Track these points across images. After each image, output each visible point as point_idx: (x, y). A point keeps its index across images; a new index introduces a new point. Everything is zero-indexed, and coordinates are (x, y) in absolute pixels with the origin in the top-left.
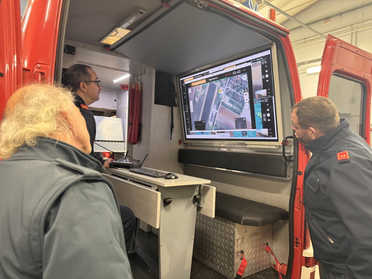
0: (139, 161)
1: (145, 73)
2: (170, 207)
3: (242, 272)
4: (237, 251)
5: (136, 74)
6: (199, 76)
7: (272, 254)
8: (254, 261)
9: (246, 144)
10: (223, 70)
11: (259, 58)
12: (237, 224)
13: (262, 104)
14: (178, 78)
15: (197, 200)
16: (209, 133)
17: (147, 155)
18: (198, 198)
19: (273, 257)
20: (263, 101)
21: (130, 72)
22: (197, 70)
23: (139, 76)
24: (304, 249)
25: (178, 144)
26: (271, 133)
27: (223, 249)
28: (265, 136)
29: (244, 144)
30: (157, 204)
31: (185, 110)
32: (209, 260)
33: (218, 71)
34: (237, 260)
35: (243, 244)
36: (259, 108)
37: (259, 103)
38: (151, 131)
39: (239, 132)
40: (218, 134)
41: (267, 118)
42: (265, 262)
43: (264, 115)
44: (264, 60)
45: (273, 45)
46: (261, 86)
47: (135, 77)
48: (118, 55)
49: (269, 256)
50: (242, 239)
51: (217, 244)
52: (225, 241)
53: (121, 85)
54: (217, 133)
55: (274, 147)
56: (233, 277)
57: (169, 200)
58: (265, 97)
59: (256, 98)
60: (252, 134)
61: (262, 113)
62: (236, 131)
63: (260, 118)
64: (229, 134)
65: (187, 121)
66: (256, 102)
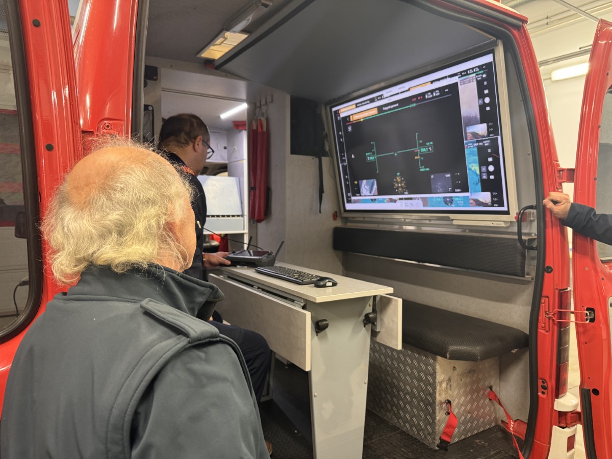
0: (270, 254)
1: (272, 101)
2: (326, 335)
3: (450, 437)
4: (440, 401)
5: (258, 105)
6: (366, 103)
7: (500, 404)
8: (469, 415)
9: (452, 218)
10: (407, 91)
11: (472, 69)
12: (439, 358)
13: (479, 148)
14: (328, 108)
15: (369, 321)
16: (385, 201)
17: (283, 242)
18: (372, 318)
19: (502, 409)
20: (481, 144)
21: (248, 101)
22: (362, 92)
23: (263, 106)
24: (557, 397)
25: (332, 219)
26: (496, 199)
27: (416, 398)
28: (486, 205)
29: (448, 219)
30: (305, 331)
31: (343, 161)
32: (392, 414)
33: (398, 94)
34: (440, 415)
35: (451, 389)
36: (474, 155)
37: (474, 147)
39: (438, 198)
40: (401, 201)
41: (489, 173)
42: (488, 417)
43: (484, 169)
44: (482, 72)
45: (497, 45)
46: (476, 117)
47: (255, 109)
48: (228, 75)
49: (494, 406)
50: (448, 381)
51: (405, 388)
52: (419, 385)
53: (234, 122)
54: (398, 201)
55: (503, 225)
56: (434, 443)
57: (324, 322)
58: (483, 137)
59: (468, 139)
60: (462, 202)
61: (480, 166)
62: (433, 197)
63: (476, 174)
64: (420, 202)
65: (346, 180)
66: (468, 145)
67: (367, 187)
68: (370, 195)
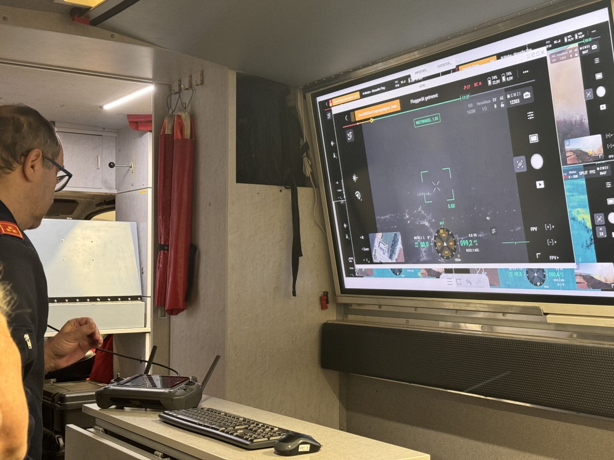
0: (191, 383)
1: (202, 83)
5: (176, 88)
6: (379, 89)
9: (546, 311)
10: (454, 71)
11: (573, 33)
13: (590, 180)
14: (309, 96)
16: (419, 274)
17: (218, 357)
20: (593, 172)
21: (153, 80)
23: (185, 92)
25: (318, 306)
28: (606, 287)
29: (537, 312)
33: (437, 75)
36: (580, 193)
37: (580, 177)
38: (229, 271)
40: (449, 275)
41: (610, 227)
43: (599, 219)
44: (590, 40)
46: (581, 123)
47: (170, 95)
53: (129, 116)
54: (443, 275)
58: (597, 159)
59: (568, 162)
60: (563, 280)
61: (593, 212)
62: (507, 270)
63: (586, 227)
64: (484, 277)
65: (344, 232)
66: (568, 174)
67: (385, 247)
68: (390, 261)
